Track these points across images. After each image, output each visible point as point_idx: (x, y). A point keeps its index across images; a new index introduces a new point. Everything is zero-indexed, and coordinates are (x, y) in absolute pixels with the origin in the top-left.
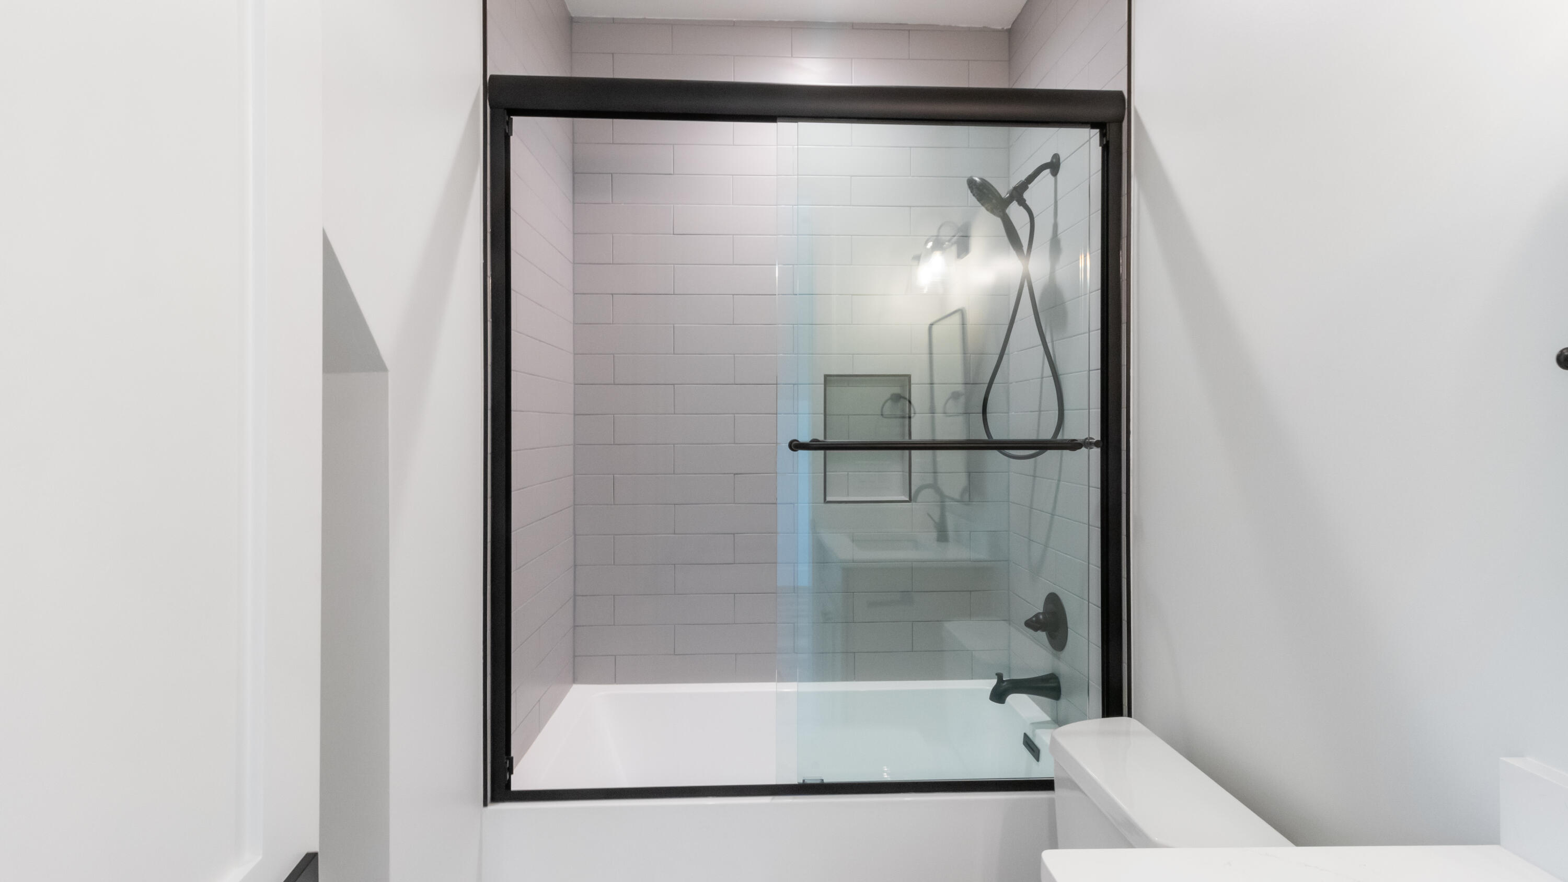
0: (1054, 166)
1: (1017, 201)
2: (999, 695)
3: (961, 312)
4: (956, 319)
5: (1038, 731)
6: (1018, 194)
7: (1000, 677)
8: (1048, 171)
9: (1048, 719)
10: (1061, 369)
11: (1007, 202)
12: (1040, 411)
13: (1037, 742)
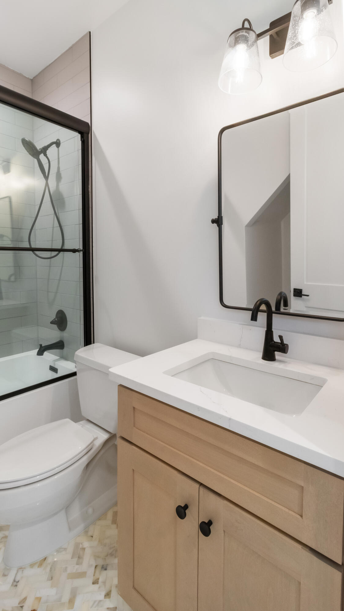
0: (57, 144)
1: (43, 154)
2: (40, 353)
3: (10, 198)
4: (7, 200)
5: (56, 363)
6: (44, 150)
7: (41, 345)
8: (55, 145)
9: (58, 358)
10: (62, 224)
11: (40, 153)
12: (52, 241)
13: (56, 367)
